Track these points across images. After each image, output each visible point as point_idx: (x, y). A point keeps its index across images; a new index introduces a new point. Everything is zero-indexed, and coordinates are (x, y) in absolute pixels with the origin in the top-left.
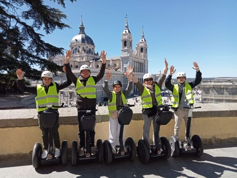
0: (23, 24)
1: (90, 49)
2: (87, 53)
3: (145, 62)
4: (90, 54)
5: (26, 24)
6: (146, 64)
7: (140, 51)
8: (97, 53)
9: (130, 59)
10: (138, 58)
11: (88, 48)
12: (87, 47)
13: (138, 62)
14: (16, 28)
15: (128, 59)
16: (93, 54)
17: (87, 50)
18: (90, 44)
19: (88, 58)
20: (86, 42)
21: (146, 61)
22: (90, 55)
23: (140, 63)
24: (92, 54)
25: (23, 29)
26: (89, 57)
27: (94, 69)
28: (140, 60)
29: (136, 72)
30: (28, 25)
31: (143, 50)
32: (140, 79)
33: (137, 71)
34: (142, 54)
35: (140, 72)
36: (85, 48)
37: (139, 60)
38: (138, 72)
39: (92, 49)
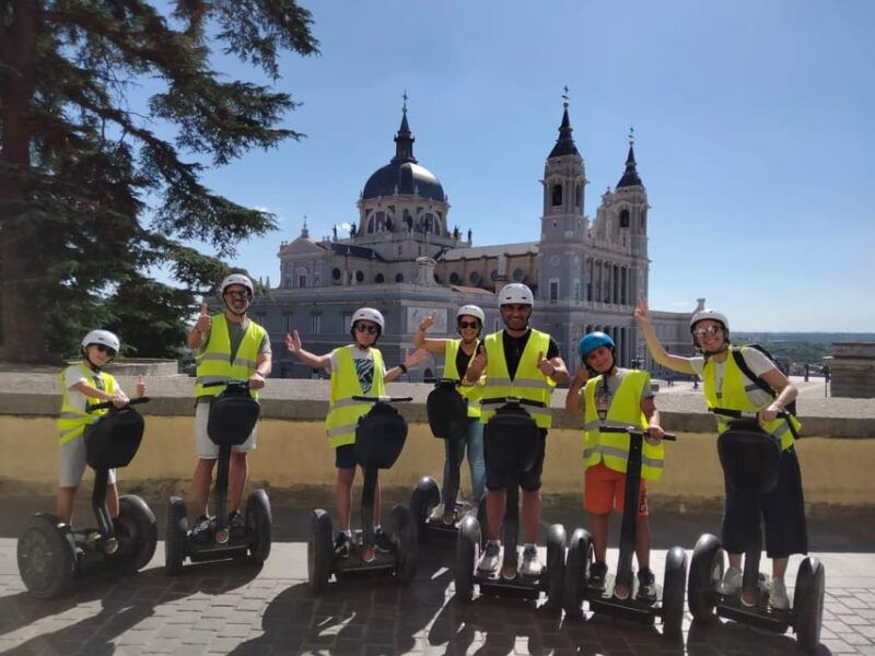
0: (143, 134)
1: (429, 216)
2: (418, 229)
3: (634, 264)
4: (429, 233)
5: (153, 136)
6: (641, 273)
7: (617, 220)
8: (456, 230)
9: (572, 253)
10: (608, 250)
11: (423, 213)
12: (419, 209)
13: (607, 265)
14: (124, 150)
15: (566, 253)
16: (441, 233)
17: (417, 218)
18: (430, 199)
19: (420, 248)
20: (416, 191)
21: (639, 261)
22: (428, 238)
23: (616, 268)
24: (438, 233)
25: (146, 152)
26: (422, 246)
27: (428, 289)
28: (617, 256)
29: (599, 300)
30: (158, 138)
31: (630, 216)
32: (615, 329)
33: (603, 298)
34: (627, 232)
35: (615, 302)
36: (412, 212)
37: (611, 255)
38: (607, 302)
39: (437, 217)
